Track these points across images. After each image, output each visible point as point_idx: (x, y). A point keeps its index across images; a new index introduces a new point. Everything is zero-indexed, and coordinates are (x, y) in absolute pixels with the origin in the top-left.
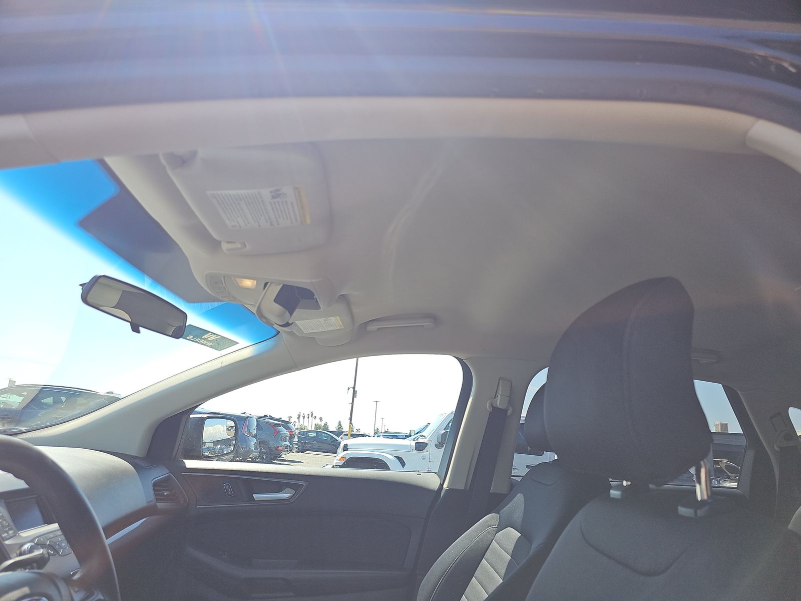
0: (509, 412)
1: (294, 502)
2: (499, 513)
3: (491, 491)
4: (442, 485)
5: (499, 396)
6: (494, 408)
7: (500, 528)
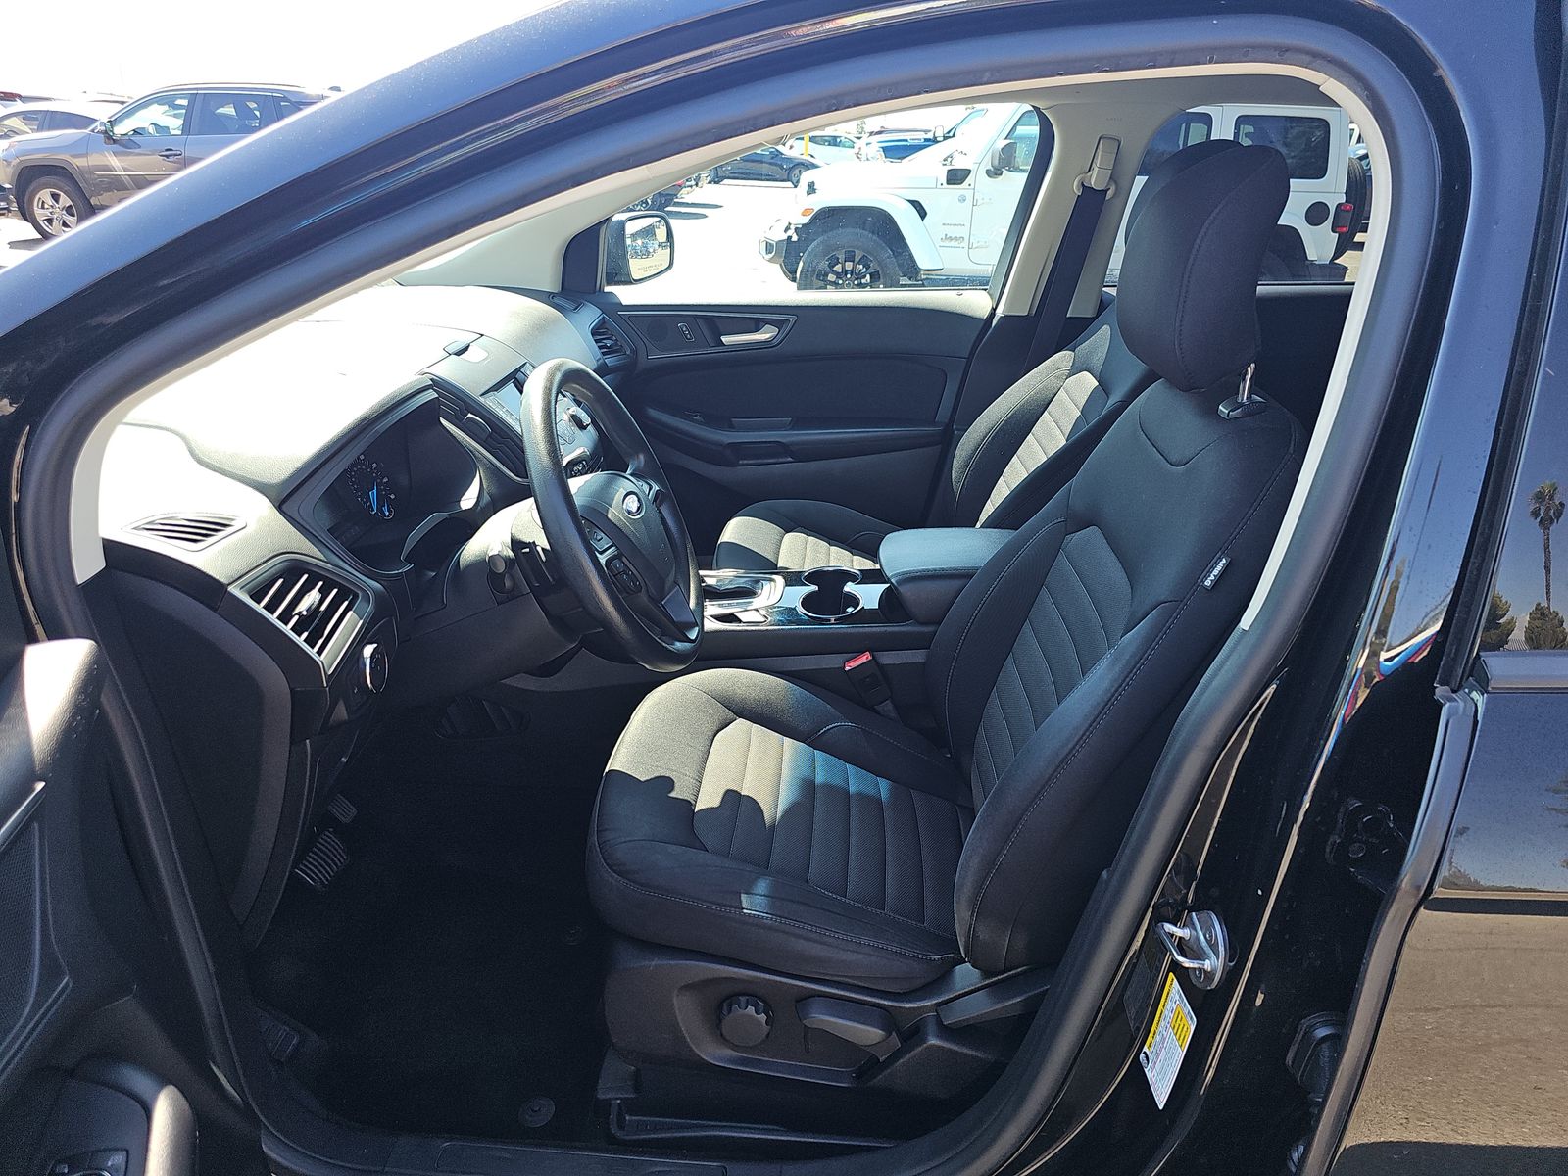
0: (1110, 194)
1: (779, 344)
2: (1074, 351)
3: (1068, 315)
4: (994, 309)
5: (1096, 169)
6: (1086, 189)
7: (1075, 370)
